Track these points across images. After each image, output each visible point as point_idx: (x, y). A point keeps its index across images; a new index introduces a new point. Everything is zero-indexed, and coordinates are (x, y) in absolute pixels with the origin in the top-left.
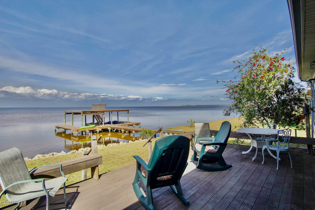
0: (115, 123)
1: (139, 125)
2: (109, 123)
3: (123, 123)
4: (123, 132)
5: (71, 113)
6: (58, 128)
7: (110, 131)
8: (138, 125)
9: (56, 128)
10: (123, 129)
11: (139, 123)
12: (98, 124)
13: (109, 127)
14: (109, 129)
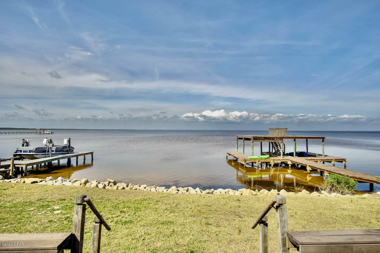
0: (301, 154)
1: (344, 162)
2: (291, 154)
3: (314, 155)
4: (308, 171)
5: (242, 139)
6: (229, 155)
7: (290, 166)
8: (342, 162)
9: (228, 155)
10: (309, 166)
11: (344, 160)
12: (276, 155)
13: (290, 160)
14: (289, 163)
